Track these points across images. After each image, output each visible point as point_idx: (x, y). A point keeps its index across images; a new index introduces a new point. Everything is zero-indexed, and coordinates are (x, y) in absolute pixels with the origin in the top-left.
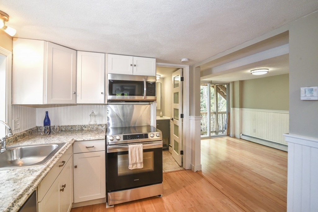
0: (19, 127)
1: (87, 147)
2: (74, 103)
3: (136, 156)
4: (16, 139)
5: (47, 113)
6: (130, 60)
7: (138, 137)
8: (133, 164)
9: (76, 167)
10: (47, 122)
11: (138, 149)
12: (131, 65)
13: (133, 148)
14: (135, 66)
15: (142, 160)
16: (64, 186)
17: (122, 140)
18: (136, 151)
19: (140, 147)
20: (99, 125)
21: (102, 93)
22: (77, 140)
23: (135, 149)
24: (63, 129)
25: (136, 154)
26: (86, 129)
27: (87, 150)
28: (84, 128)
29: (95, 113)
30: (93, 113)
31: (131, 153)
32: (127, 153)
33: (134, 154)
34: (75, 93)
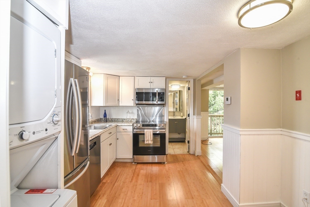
1: (123, 129)
2: (118, 105)
3: (149, 136)
5: (105, 110)
6: (148, 79)
7: (151, 126)
8: (147, 141)
9: (118, 139)
10: (105, 115)
11: (150, 132)
12: (149, 82)
13: (147, 131)
14: (152, 82)
15: (152, 139)
16: (111, 144)
17: (141, 127)
18: (148, 133)
19: (152, 130)
20: (132, 119)
21: (133, 100)
22: (119, 125)
23: (148, 132)
24: (113, 120)
25: (148, 135)
26: (125, 121)
27: (123, 131)
28: (124, 120)
29: (130, 111)
30: (128, 111)
31: (146, 134)
32: (144, 134)
33: (147, 135)
34: (118, 100)
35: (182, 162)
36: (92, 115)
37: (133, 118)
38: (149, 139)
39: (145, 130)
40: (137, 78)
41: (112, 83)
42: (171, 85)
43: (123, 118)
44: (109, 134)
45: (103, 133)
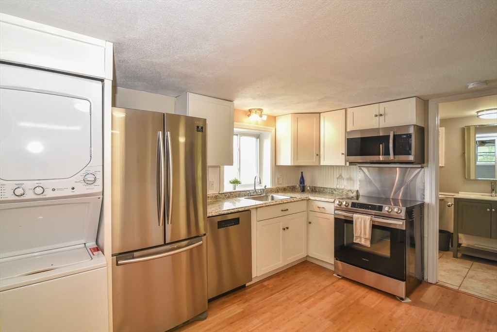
0: (281, 182)
1: (319, 207)
2: (318, 164)
3: (361, 228)
4: (277, 191)
5: (302, 173)
6: (375, 109)
7: (370, 208)
8: (357, 237)
9: (310, 223)
10: (302, 180)
11: (364, 221)
12: (376, 116)
13: (358, 218)
14: (381, 115)
17: (350, 207)
18: (361, 223)
19: (368, 218)
20: (348, 191)
21: (343, 154)
23: (360, 220)
24: (317, 190)
25: (361, 226)
26: (336, 193)
27: (318, 210)
28: (334, 192)
29: (343, 175)
30: (341, 175)
31: (356, 223)
32: (351, 222)
33: (358, 225)
34: (317, 155)
35: (462, 317)
36: (278, 179)
37: (352, 188)
38: (362, 236)
39: (355, 216)
40: (350, 111)
42: (478, 112)
43: (332, 187)
44: (282, 210)
45: (263, 207)
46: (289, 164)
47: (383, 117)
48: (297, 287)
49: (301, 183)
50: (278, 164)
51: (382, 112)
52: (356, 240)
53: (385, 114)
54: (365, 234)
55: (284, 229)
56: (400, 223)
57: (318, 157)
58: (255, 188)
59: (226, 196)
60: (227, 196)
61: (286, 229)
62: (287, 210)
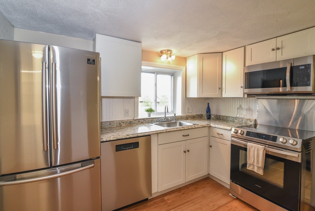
0: (190, 111)
1: (218, 134)
2: (220, 96)
3: (254, 157)
4: (187, 118)
5: (208, 104)
6: (272, 44)
7: (264, 138)
8: (251, 165)
9: (211, 146)
10: (208, 110)
11: (258, 150)
12: (273, 50)
13: (252, 146)
14: (278, 49)
17: (244, 135)
18: (254, 151)
19: (261, 148)
20: (247, 120)
21: (242, 87)
22: (212, 126)
23: (253, 148)
24: (221, 118)
25: (254, 154)
26: (237, 121)
27: (217, 136)
28: (235, 120)
29: (243, 107)
30: (240, 106)
31: (249, 151)
32: (245, 149)
33: (252, 153)
34: (220, 89)
36: (188, 108)
37: (251, 118)
38: (255, 164)
39: (249, 144)
40: (248, 48)
41: (210, 64)
43: (234, 116)
44: (183, 136)
45: (163, 132)
46: (196, 97)
47: (280, 50)
48: (193, 204)
49: (207, 112)
50: (188, 96)
51: (279, 46)
52: (249, 167)
53: (282, 48)
54: (258, 162)
55: (185, 152)
56: (296, 155)
57: (220, 90)
58: (165, 116)
59: (139, 122)
60: (141, 121)
61: (187, 152)
62: (188, 135)
